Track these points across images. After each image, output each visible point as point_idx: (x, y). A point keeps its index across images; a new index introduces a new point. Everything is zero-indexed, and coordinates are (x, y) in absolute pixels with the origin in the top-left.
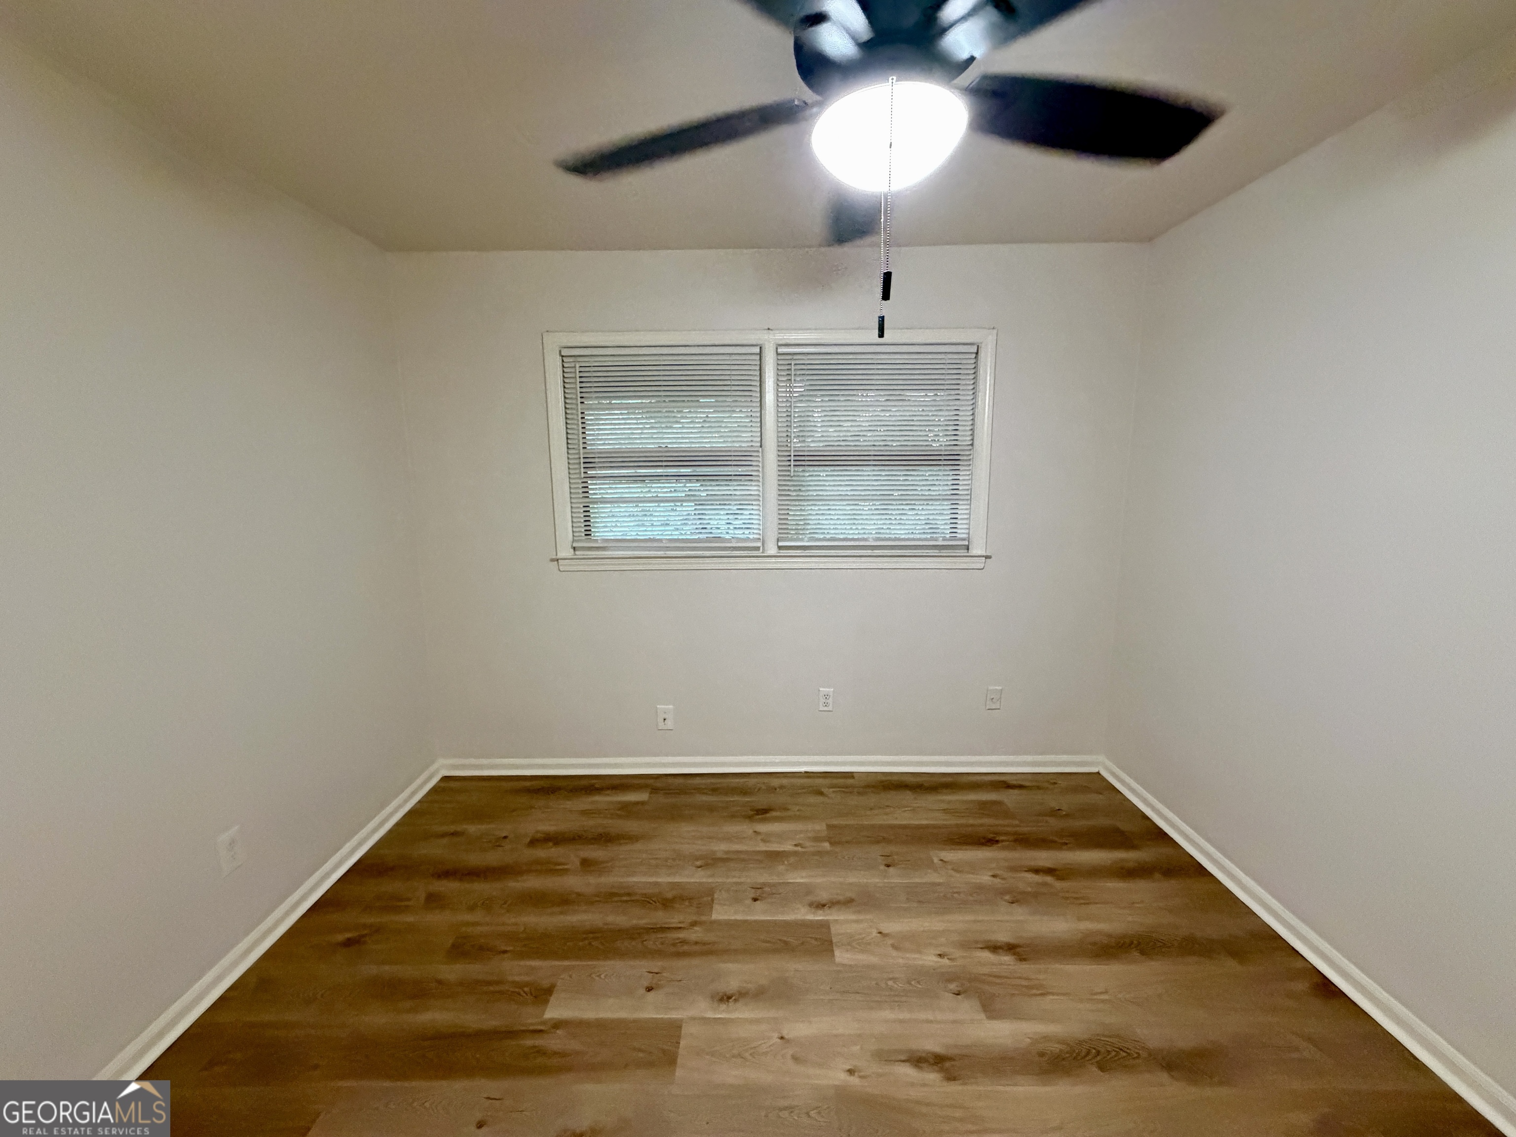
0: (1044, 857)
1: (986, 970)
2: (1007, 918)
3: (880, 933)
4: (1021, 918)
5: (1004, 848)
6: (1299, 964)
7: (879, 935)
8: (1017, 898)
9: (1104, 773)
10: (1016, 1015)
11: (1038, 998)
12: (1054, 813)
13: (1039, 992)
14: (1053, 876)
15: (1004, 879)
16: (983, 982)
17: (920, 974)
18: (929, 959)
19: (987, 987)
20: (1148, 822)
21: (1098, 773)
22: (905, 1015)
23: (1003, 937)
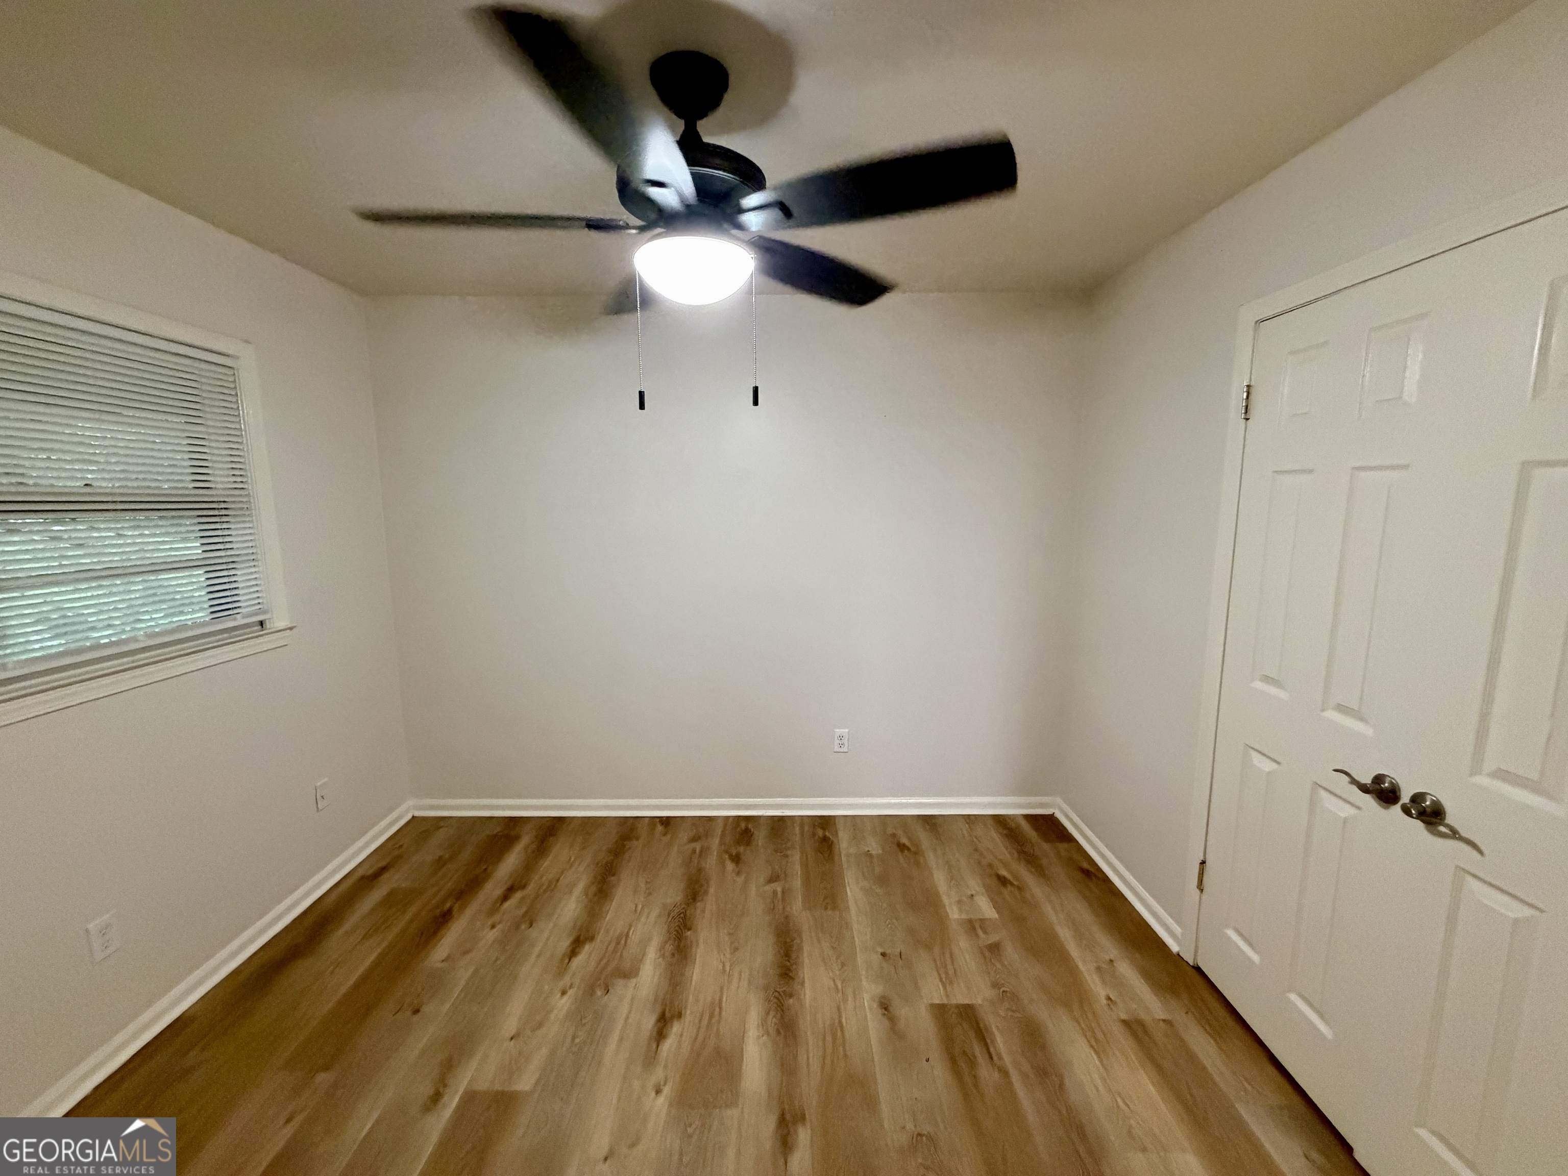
0: (492, 889)
1: (593, 964)
2: (546, 935)
3: (512, 1039)
4: (551, 925)
5: (462, 908)
6: (647, 820)
7: (513, 1040)
8: (530, 919)
9: (418, 814)
10: (639, 960)
11: (629, 941)
12: (440, 863)
13: (624, 939)
14: (517, 890)
15: (500, 922)
16: (604, 968)
17: (577, 1015)
18: (563, 1004)
19: (609, 969)
20: (495, 819)
21: (413, 817)
22: (615, 1036)
23: (565, 944)
